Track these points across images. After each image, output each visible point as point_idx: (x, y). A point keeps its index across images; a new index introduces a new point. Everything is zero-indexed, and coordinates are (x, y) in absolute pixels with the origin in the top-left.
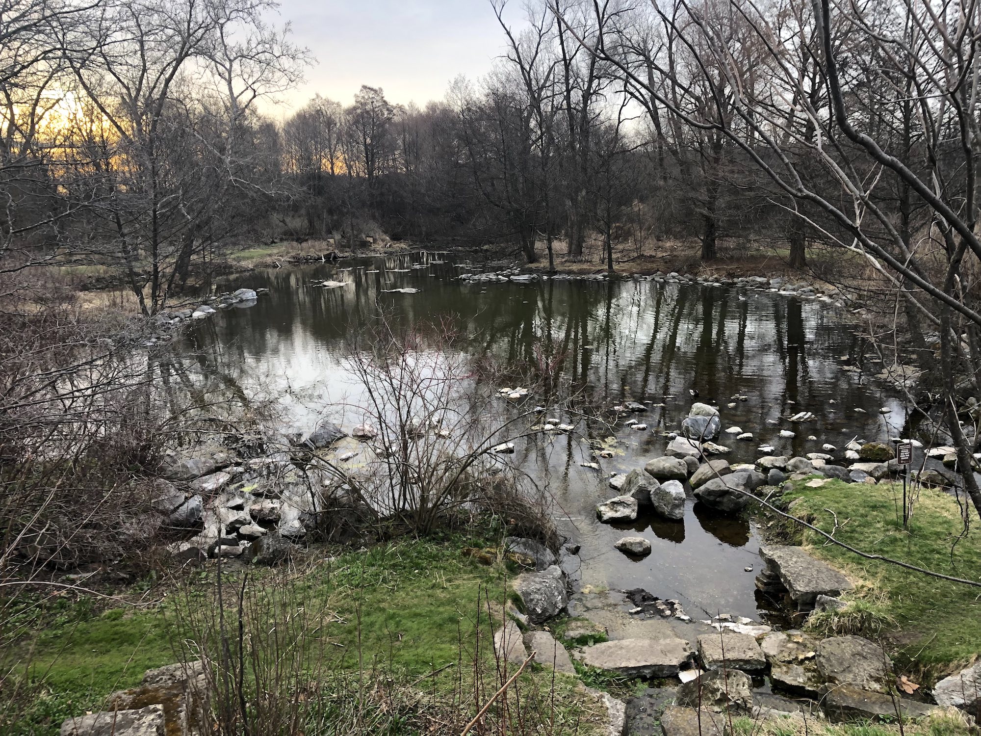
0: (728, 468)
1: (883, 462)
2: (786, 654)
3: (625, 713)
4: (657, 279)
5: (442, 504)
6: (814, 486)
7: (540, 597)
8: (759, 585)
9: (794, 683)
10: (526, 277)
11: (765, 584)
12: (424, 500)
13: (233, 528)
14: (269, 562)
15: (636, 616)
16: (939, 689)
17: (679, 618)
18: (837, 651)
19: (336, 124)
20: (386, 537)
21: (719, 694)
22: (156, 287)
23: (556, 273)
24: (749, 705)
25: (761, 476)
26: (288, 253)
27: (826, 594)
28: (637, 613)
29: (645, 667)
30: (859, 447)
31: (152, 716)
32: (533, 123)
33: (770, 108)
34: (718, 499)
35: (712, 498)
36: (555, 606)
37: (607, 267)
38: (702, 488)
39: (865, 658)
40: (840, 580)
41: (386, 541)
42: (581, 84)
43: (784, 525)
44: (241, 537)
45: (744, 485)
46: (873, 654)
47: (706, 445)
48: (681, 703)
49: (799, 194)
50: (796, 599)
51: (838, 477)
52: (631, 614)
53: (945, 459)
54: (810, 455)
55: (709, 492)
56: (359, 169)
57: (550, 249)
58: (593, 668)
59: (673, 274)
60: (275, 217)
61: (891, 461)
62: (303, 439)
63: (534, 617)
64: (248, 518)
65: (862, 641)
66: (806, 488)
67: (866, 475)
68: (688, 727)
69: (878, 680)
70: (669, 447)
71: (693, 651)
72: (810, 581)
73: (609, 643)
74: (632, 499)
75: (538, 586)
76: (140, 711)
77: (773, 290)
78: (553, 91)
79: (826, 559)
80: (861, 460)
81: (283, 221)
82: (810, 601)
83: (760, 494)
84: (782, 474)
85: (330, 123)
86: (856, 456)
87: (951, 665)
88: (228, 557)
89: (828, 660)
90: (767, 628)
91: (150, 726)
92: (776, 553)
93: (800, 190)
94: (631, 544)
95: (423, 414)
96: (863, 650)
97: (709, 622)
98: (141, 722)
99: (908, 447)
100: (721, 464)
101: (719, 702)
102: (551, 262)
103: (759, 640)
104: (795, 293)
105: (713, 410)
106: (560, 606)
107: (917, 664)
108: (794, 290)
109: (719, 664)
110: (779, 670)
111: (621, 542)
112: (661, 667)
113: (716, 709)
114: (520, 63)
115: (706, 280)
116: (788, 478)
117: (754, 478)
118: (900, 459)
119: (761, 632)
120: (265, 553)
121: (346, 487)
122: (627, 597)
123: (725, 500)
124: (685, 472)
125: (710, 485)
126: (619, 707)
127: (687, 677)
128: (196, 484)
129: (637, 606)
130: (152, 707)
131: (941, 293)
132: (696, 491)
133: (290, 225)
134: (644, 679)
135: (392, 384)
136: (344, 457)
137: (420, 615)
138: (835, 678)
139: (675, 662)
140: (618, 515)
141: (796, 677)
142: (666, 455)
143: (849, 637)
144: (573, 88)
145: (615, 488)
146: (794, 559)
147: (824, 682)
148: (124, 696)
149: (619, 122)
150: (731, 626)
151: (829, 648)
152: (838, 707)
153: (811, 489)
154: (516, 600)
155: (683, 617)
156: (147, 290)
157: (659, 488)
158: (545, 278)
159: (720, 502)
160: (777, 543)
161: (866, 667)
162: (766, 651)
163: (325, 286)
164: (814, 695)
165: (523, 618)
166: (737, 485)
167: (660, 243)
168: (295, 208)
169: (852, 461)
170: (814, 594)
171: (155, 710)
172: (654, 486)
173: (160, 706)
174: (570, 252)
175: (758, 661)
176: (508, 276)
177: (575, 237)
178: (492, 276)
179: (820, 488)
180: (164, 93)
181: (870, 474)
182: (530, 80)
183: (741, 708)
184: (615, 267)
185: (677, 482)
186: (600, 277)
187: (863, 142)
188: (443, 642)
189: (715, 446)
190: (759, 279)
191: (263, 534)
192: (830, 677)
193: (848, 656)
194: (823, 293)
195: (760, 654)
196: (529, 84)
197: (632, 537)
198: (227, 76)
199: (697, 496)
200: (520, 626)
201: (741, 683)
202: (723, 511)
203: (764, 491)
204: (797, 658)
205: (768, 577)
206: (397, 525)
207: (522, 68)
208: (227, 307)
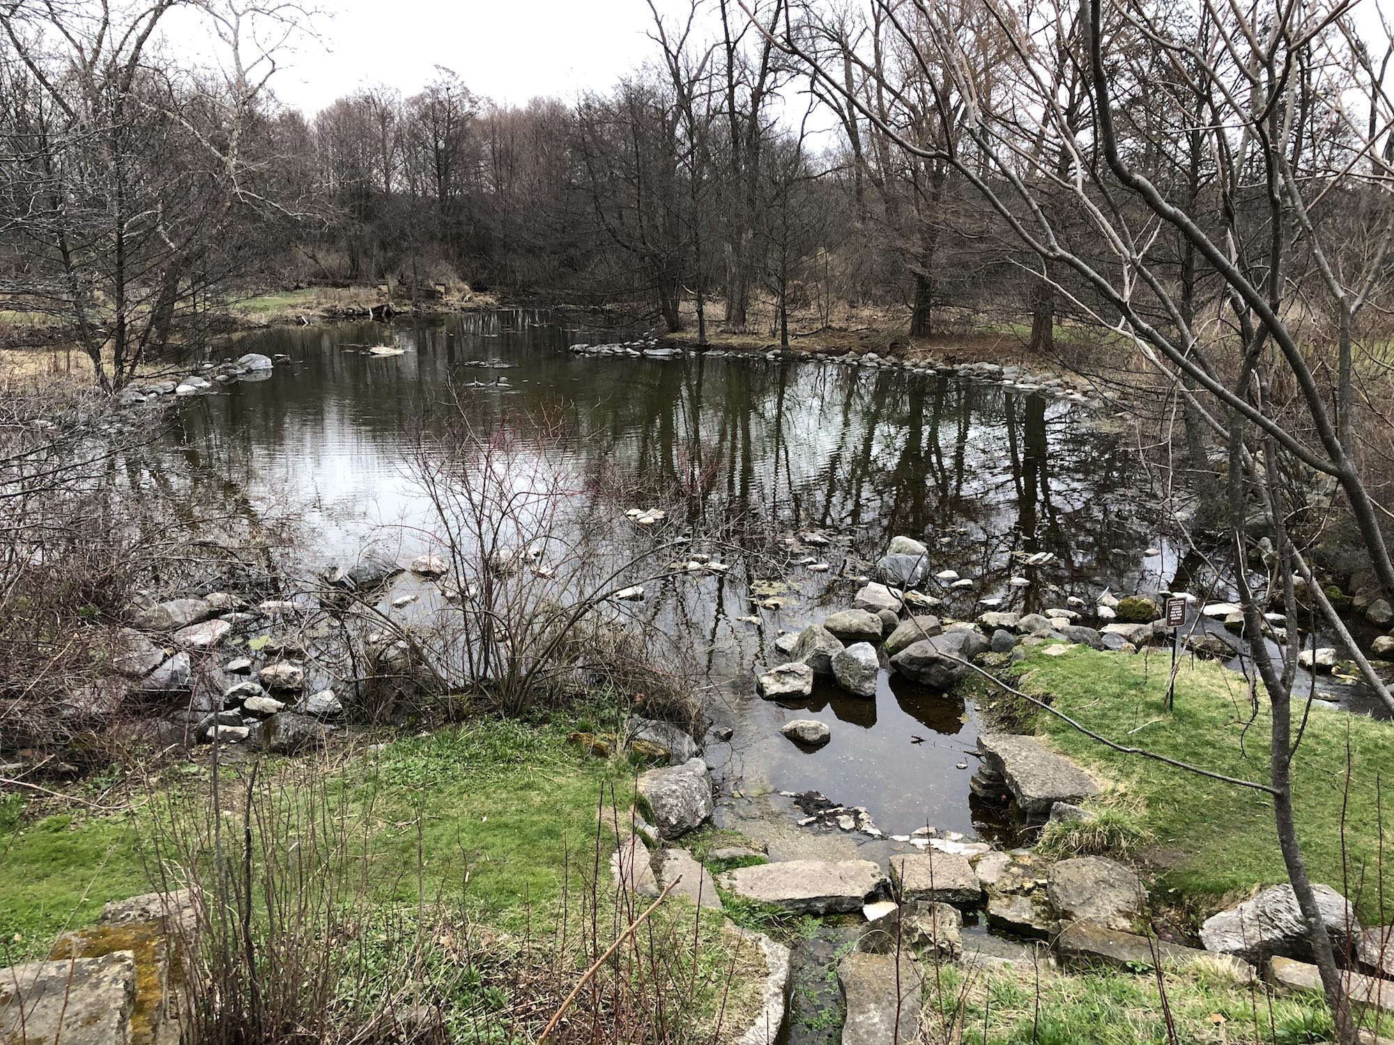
0: (939, 628)
1: (1146, 622)
2: (1008, 882)
3: (790, 961)
4: (849, 360)
5: (539, 672)
6: (1054, 654)
7: (675, 802)
8: (976, 787)
9: (1017, 920)
10: (666, 351)
11: (984, 787)
12: (513, 664)
13: (235, 701)
14: (286, 750)
15: (807, 829)
16: (1208, 929)
17: (865, 833)
18: (1076, 877)
19: (392, 118)
20: (460, 717)
21: (917, 935)
22: (120, 346)
23: (708, 348)
24: (956, 950)
25: (983, 639)
26: (319, 304)
27: (1065, 801)
28: (808, 824)
29: (817, 899)
30: (1116, 602)
31: (117, 968)
32: (679, 131)
33: (1012, 127)
34: (923, 670)
35: (915, 668)
36: (696, 814)
37: (779, 342)
38: (902, 654)
39: (1112, 886)
40: (1081, 780)
41: (458, 721)
42: (750, 78)
43: (1011, 706)
44: (246, 713)
45: (959, 651)
46: (1122, 881)
47: (909, 595)
48: (865, 948)
49: (1051, 254)
50: (1025, 808)
51: (1087, 642)
52: (801, 826)
53: (1228, 620)
54: (1049, 612)
55: (912, 660)
56: (427, 185)
57: (700, 313)
58: (747, 902)
59: (871, 355)
60: (301, 252)
61: (1156, 622)
62: (339, 576)
63: (666, 829)
64: (258, 687)
65: (1108, 863)
66: (1041, 656)
67: (1123, 640)
68: (874, 979)
69: (1128, 916)
70: (859, 596)
71: (884, 877)
72: (1044, 783)
73: (770, 866)
74: (806, 668)
75: (674, 787)
76: (100, 959)
77: (1007, 382)
78: (710, 86)
79: (1065, 753)
80: (1118, 620)
81: (313, 257)
82: (1044, 809)
83: (981, 664)
84: (1012, 637)
85: (384, 117)
86: (1112, 614)
87: (1225, 897)
88: (228, 742)
89: (1064, 889)
90: (984, 846)
91: (115, 980)
92: (1001, 744)
93: (1052, 249)
94: (803, 729)
95: (515, 541)
96: (1109, 875)
97: (906, 838)
98: (102, 974)
99: (1182, 602)
100: (930, 621)
101: (916, 946)
102: (702, 332)
103: (973, 863)
104: (1036, 387)
105: (920, 546)
106: (703, 814)
107: (1178, 896)
108: (1035, 383)
109: (918, 895)
110: (998, 902)
111: (788, 726)
112: (839, 900)
113: (913, 955)
114: (664, 43)
115: (915, 365)
116: (1019, 642)
117: (973, 642)
118: (1169, 619)
119: (975, 852)
120: (281, 738)
121: (402, 644)
122: (796, 803)
123: (933, 671)
124: (879, 631)
125: (913, 650)
126: (780, 953)
127: (874, 912)
128: (179, 637)
129: (811, 815)
130: (117, 954)
131: (1233, 396)
132: (894, 657)
133: (323, 263)
134: (816, 915)
135: (470, 499)
136: (398, 601)
137: (506, 826)
138: (1071, 913)
139: (860, 893)
140: (787, 689)
141: (1020, 912)
142: (854, 607)
143: (1092, 858)
144: (738, 83)
145: (782, 651)
146: (1024, 754)
147: (1057, 919)
148: (73, 939)
149: (802, 136)
150: (936, 843)
151: (1066, 873)
152: (1075, 952)
153: (1050, 658)
154: (642, 806)
155: (871, 831)
156: (107, 351)
157: (843, 653)
158: (693, 354)
159: (926, 674)
160: (1001, 730)
161: (1112, 898)
162: (982, 877)
163: (373, 354)
164: (1044, 935)
165: (652, 831)
166: (950, 651)
167: (854, 311)
168: (331, 239)
169: (1105, 621)
170: (1049, 801)
171: (121, 959)
172: (836, 649)
173: (129, 954)
174: (728, 319)
175: (971, 891)
176: (641, 350)
177: (737, 298)
178: (618, 349)
179: (1062, 657)
180: (135, 59)
181: (1129, 639)
182: (678, 69)
183: (945, 954)
184: (791, 342)
185: (868, 645)
186: (770, 356)
187: (1138, 188)
188: (538, 864)
189: (921, 596)
190: (988, 367)
191: (279, 709)
192: (1064, 911)
193: (1089, 883)
194: (1075, 388)
195: (974, 882)
196: (675, 74)
197: (805, 720)
198: (231, 37)
199: (894, 664)
200: (647, 842)
201: (947, 920)
202: (930, 687)
203: (986, 659)
204: (1022, 887)
205: (988, 777)
206: (475, 699)
207: (667, 50)
208: (226, 381)
